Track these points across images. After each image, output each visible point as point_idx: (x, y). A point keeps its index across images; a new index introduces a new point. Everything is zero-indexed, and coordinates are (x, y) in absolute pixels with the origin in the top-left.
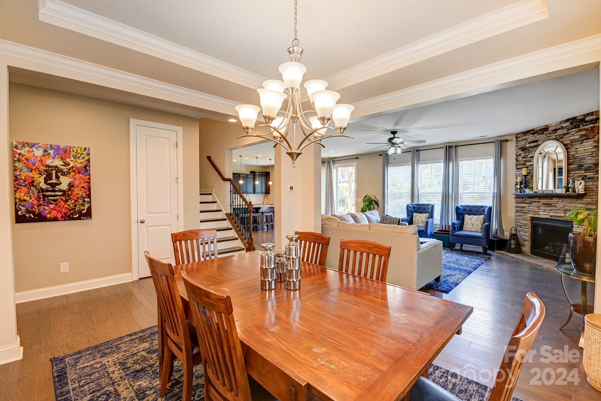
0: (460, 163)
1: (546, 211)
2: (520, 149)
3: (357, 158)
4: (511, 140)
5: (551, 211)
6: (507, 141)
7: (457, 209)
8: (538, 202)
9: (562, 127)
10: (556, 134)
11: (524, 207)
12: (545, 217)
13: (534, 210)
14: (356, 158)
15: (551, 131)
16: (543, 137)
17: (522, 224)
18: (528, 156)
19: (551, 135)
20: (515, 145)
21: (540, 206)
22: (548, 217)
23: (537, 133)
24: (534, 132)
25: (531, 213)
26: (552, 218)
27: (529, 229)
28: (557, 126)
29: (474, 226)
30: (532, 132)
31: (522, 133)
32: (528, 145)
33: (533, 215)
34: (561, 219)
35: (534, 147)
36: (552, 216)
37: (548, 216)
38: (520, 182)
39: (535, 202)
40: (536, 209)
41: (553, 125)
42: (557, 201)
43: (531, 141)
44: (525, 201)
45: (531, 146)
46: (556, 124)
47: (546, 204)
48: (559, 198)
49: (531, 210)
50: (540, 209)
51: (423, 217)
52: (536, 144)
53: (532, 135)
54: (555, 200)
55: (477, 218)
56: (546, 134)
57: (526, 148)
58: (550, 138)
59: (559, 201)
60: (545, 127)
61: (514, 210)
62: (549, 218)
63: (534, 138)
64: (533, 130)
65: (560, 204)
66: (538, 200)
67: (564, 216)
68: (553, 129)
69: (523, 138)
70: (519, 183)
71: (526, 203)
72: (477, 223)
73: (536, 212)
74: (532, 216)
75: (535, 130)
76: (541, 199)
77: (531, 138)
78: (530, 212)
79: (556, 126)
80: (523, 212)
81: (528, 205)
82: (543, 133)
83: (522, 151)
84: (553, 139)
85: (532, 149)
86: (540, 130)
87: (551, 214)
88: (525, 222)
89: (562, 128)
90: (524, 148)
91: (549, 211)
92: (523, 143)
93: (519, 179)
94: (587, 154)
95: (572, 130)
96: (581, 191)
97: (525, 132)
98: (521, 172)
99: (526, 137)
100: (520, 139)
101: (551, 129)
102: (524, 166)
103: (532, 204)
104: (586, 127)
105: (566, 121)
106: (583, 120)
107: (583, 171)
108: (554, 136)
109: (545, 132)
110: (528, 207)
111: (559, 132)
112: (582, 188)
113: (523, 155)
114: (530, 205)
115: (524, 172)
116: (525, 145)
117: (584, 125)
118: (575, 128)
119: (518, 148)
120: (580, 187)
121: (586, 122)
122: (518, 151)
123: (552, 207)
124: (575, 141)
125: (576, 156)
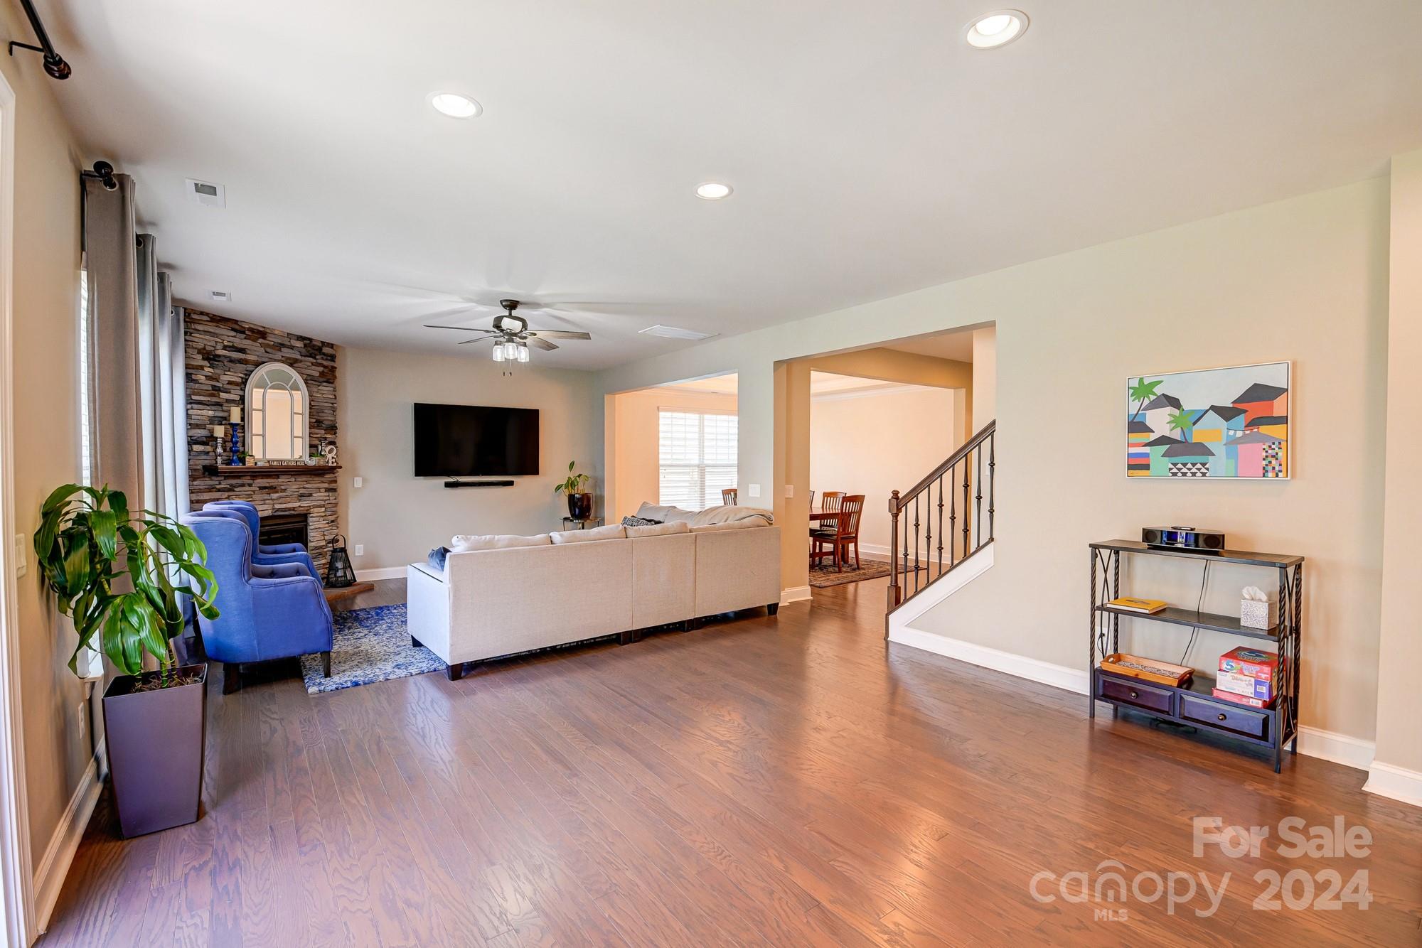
1: (267, 502)
2: (199, 353)
5: (277, 502)
8: (250, 485)
10: (283, 354)
12: (266, 514)
15: (272, 343)
16: (258, 347)
18: (219, 376)
19: (274, 351)
21: (253, 493)
22: (270, 513)
23: (244, 333)
24: (237, 327)
26: (276, 514)
28: (283, 338)
30: (234, 325)
31: (207, 314)
32: (220, 352)
34: (293, 512)
35: (241, 361)
36: (278, 510)
38: (222, 438)
39: (243, 485)
41: (276, 332)
42: (288, 480)
43: (231, 344)
44: (219, 484)
45: (230, 357)
46: (281, 334)
47: (265, 488)
53: (234, 334)
54: (282, 479)
56: (260, 343)
57: (218, 356)
58: (271, 356)
64: (236, 322)
65: (293, 485)
66: (251, 482)
69: (212, 331)
70: (218, 441)
71: (219, 490)
75: (239, 323)
77: (229, 336)
82: (256, 340)
83: (203, 359)
85: (232, 365)
86: (251, 330)
87: (277, 506)
89: (292, 347)
90: (209, 353)
91: (272, 502)
92: (210, 341)
93: (219, 431)
94: (326, 404)
95: (307, 359)
96: (333, 462)
97: (215, 315)
98: (211, 413)
99: (218, 331)
100: (200, 327)
101: (272, 340)
102: (215, 399)
103: (234, 491)
104: (325, 363)
105: (300, 338)
106: (320, 349)
107: (323, 432)
108: (278, 355)
109: (261, 341)
110: (226, 498)
111: (287, 353)
112: (333, 458)
113: (208, 371)
114: (231, 493)
115: (235, 416)
116: (213, 349)
117: (322, 358)
118: (310, 356)
119: (193, 348)
120: (330, 456)
121: (324, 354)
122: (193, 356)
123: (277, 492)
124: (314, 379)
125: (313, 404)
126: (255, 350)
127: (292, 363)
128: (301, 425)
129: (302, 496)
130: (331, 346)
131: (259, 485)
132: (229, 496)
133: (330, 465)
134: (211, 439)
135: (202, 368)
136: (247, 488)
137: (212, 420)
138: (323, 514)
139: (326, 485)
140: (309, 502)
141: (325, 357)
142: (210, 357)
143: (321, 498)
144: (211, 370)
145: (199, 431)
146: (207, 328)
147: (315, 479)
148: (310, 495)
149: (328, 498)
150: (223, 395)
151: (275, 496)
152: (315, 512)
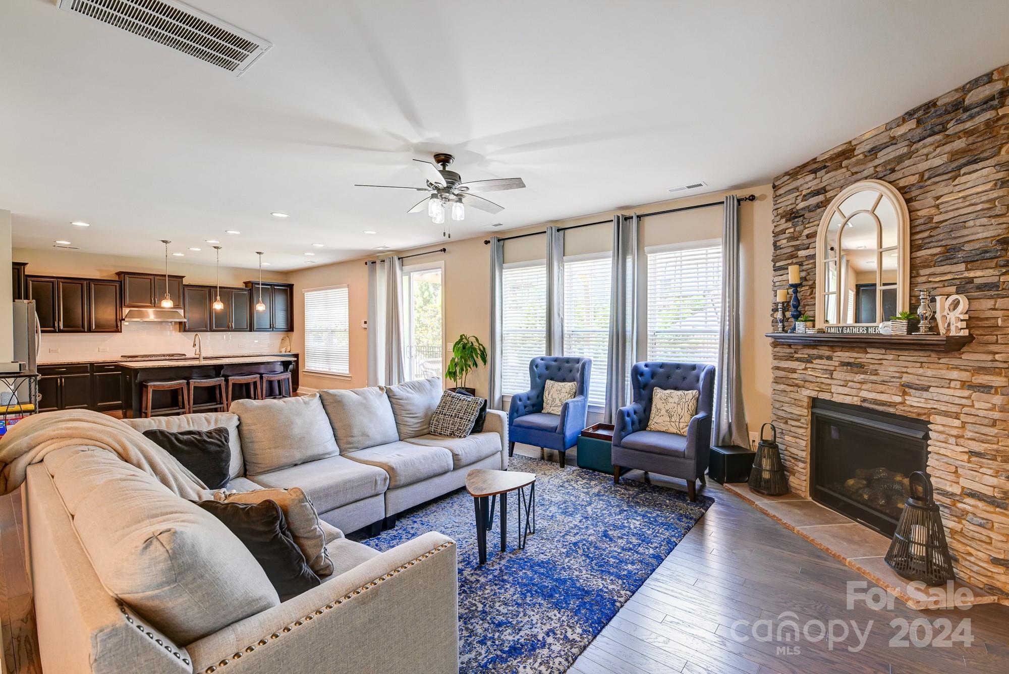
0: (650, 257)
1: (850, 384)
2: (782, 218)
3: (444, 250)
4: (763, 197)
5: (864, 387)
6: (752, 198)
7: (636, 372)
8: (829, 358)
9: (894, 138)
10: (877, 162)
11: (794, 371)
12: (848, 400)
13: (818, 380)
14: (441, 251)
15: (861, 156)
16: (840, 174)
17: (789, 416)
18: (801, 233)
19: (862, 167)
20: (772, 207)
21: (832, 368)
22: (856, 401)
23: (824, 167)
24: (815, 166)
25: (811, 386)
26: (865, 405)
27: (806, 428)
28: (878, 138)
29: (673, 420)
30: (813, 167)
31: (787, 174)
32: (802, 205)
33: (816, 393)
34: (892, 410)
35: (818, 206)
36: (865, 400)
37: (856, 399)
38: (783, 303)
39: (821, 357)
41: (867, 136)
42: (881, 357)
43: (809, 191)
44: (795, 352)
45: (808, 207)
46: (874, 133)
47: (848, 364)
48: (886, 349)
49: (810, 378)
50: (832, 378)
51: (564, 390)
52: (821, 198)
53: (813, 176)
54: (872, 355)
55: (681, 398)
56: (847, 167)
57: (797, 211)
58: (859, 176)
59: (885, 357)
60: (844, 147)
61: (770, 375)
62: (859, 404)
63: (817, 181)
64: (814, 160)
66: (828, 353)
67: (903, 403)
68: (868, 147)
69: (791, 187)
70: (780, 306)
71: (797, 360)
72: (679, 411)
73: (823, 386)
74: (813, 394)
75: (818, 160)
76: (838, 349)
77: (808, 182)
78: (807, 384)
79: (874, 139)
80: (790, 382)
81: (803, 365)
82: (841, 167)
83: (786, 221)
84: (866, 178)
85: (811, 214)
86: (831, 159)
87: (864, 394)
88: (797, 411)
89: (893, 141)
90: (791, 212)
91: (858, 385)
93: (781, 296)
95: (921, 143)
96: (961, 330)
97: (795, 169)
101: (859, 152)
103: (812, 362)
105: (904, 119)
108: (869, 169)
109: (844, 164)
110: (803, 369)
111: (884, 156)
112: (957, 320)
113: (790, 231)
114: (809, 365)
115: (793, 276)
116: (794, 205)
118: (934, 134)
120: (953, 317)
122: (778, 223)
123: (865, 373)
124: (934, 173)
125: (936, 219)
127: (894, 167)
131: (837, 359)
135: (783, 232)
136: (824, 362)
140: (923, 400)
141: (966, 115)
142: (790, 216)
143: (946, 398)
144: (792, 230)
147: (942, 361)
148: (926, 389)
152: (938, 423)
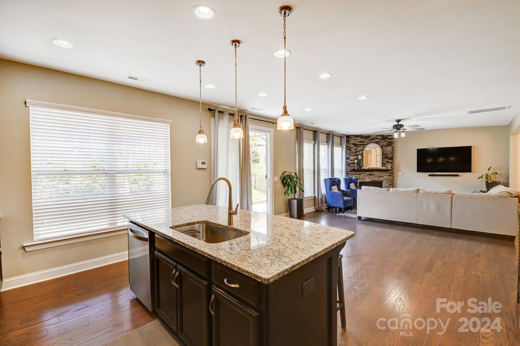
8: (365, 174)
12: (369, 181)
16: (367, 140)
18: (357, 149)
23: (364, 138)
24: (362, 137)
25: (361, 179)
32: (357, 143)
34: (377, 181)
36: (373, 180)
39: (363, 173)
40: (364, 177)
41: (373, 136)
43: (360, 141)
47: (369, 174)
49: (360, 178)
52: (363, 143)
53: (361, 138)
54: (374, 173)
57: (357, 144)
58: (371, 142)
65: (377, 174)
67: (379, 179)
70: (356, 163)
71: (357, 174)
73: (363, 179)
74: (361, 181)
77: (359, 139)
81: (358, 175)
82: (367, 139)
83: (353, 145)
85: (360, 146)
86: (365, 137)
87: (372, 179)
89: (377, 139)
90: (355, 144)
92: (355, 141)
93: (356, 161)
94: (389, 152)
95: (382, 141)
96: (390, 168)
97: (356, 135)
98: (355, 157)
99: (356, 139)
100: (352, 139)
101: (371, 138)
102: (356, 154)
104: (389, 141)
105: (380, 136)
106: (387, 137)
107: (388, 160)
108: (373, 141)
109: (368, 139)
111: (376, 140)
112: (390, 167)
113: (354, 148)
114: (359, 175)
115: (360, 157)
117: (388, 140)
118: (383, 140)
119: (351, 143)
120: (389, 166)
121: (388, 138)
124: (384, 145)
125: (384, 152)
126: (366, 141)
127: (377, 143)
128: (379, 158)
129: (380, 177)
130: (391, 136)
132: (359, 176)
133: (389, 168)
134: (354, 163)
135: (353, 147)
136: (364, 174)
137: (355, 159)
138: (387, 182)
139: (388, 174)
141: (388, 139)
142: (355, 145)
143: (386, 178)
144: (355, 148)
145: (352, 161)
146: (354, 139)
147: (384, 172)
148: (383, 177)
149: (389, 178)
150: (358, 153)
151: (372, 176)
152: (384, 182)
